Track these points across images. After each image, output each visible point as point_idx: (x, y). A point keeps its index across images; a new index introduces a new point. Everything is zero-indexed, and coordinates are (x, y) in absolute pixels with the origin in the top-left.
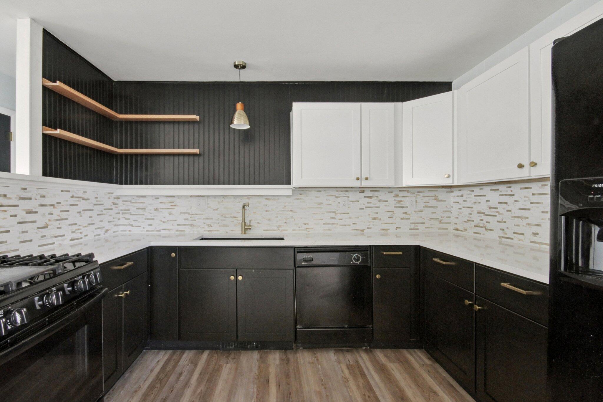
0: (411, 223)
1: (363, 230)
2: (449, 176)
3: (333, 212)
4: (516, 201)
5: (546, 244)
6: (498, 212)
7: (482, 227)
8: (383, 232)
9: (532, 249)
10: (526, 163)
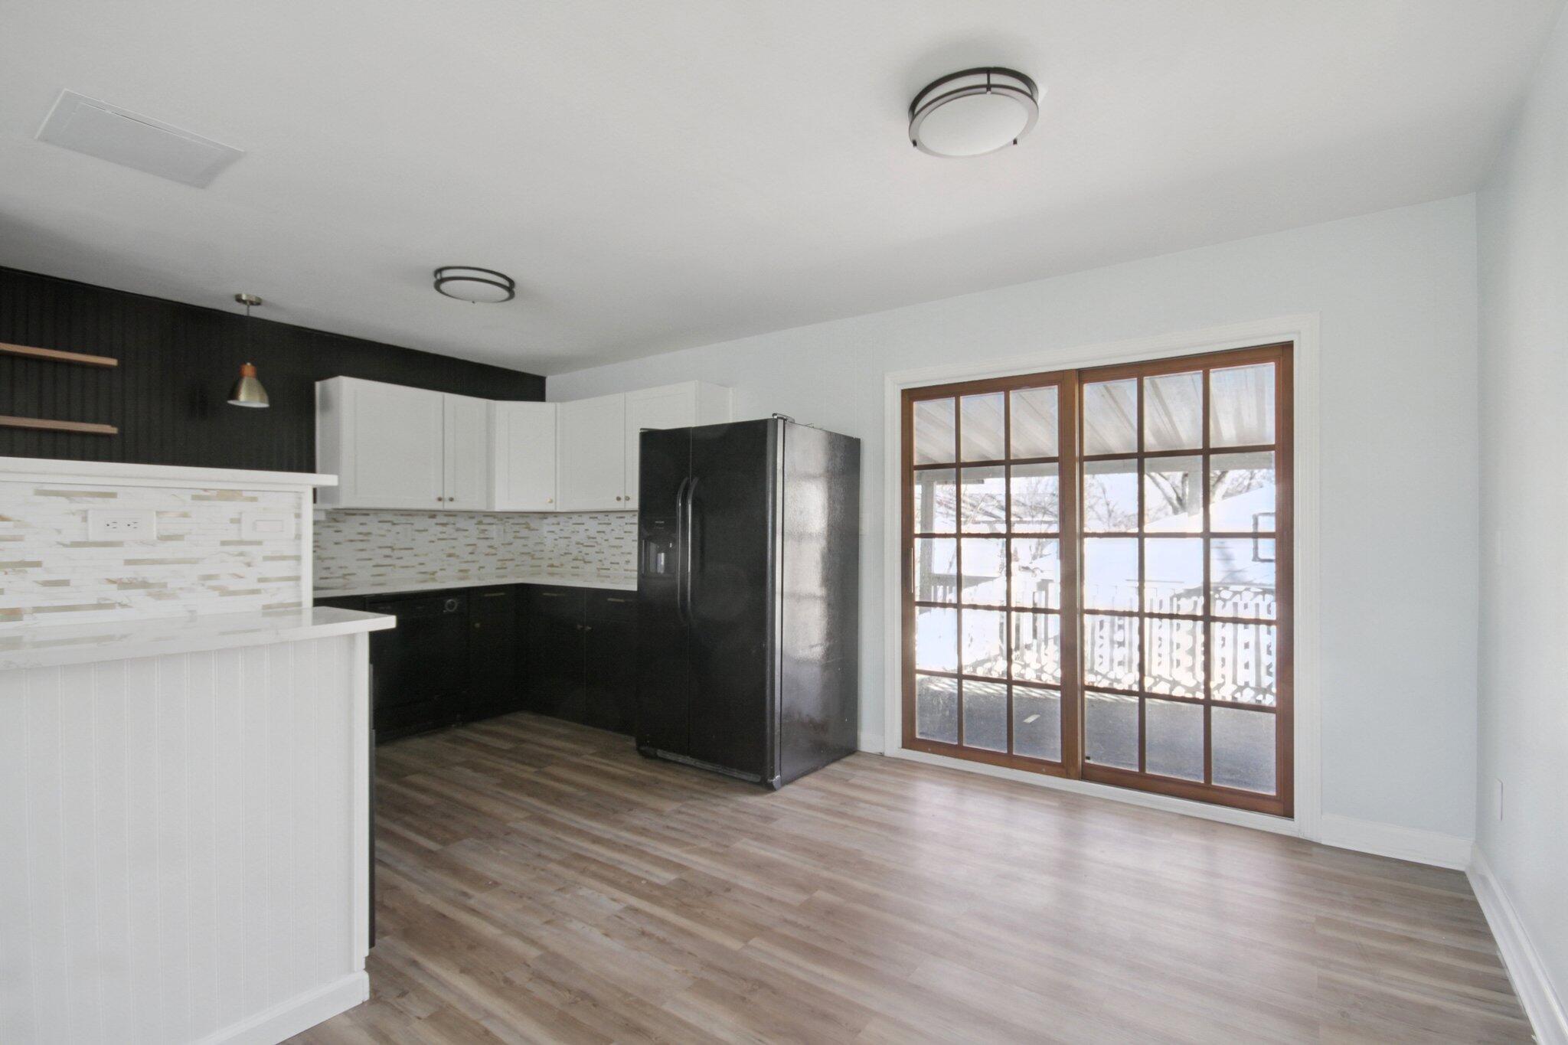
0: (499, 560)
1: (434, 573)
2: (551, 502)
3: (390, 547)
4: (613, 530)
5: (634, 571)
6: (596, 542)
7: (580, 560)
8: (462, 574)
9: (626, 578)
10: (623, 497)
